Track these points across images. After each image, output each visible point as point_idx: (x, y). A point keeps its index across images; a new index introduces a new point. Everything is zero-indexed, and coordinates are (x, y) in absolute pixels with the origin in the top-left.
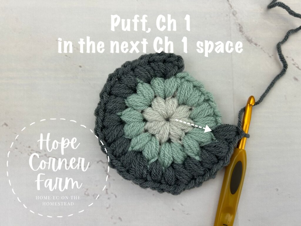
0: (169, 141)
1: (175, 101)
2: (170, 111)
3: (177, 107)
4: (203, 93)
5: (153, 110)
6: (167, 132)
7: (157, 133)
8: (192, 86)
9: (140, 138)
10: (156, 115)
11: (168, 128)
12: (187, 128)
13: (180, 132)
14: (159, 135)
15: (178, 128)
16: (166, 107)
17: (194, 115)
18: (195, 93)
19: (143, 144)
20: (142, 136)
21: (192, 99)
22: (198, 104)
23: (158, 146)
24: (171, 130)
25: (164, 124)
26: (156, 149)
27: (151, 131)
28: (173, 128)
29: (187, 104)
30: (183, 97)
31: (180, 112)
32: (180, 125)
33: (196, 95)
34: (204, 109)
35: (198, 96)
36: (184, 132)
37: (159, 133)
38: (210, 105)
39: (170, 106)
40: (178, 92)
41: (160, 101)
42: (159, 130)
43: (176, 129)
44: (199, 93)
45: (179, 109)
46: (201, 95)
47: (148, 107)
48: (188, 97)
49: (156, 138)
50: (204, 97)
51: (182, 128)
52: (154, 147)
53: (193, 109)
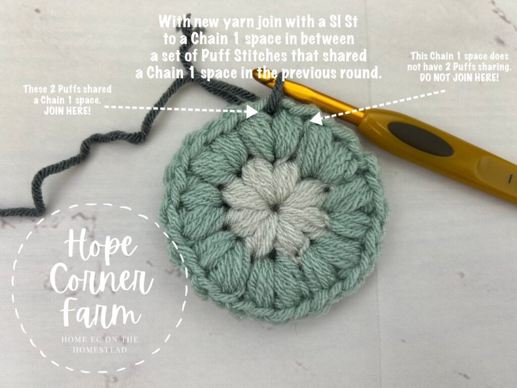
0: (273, 255)
1: (294, 169)
2: (283, 189)
3: (298, 182)
4: (357, 156)
5: (245, 185)
6: (271, 236)
7: (248, 236)
8: (330, 138)
9: (213, 241)
10: (250, 195)
11: (274, 226)
12: (315, 231)
13: (299, 239)
14: (253, 238)
15: (295, 229)
16: (276, 181)
17: (332, 203)
19: (216, 255)
20: (218, 236)
21: (330, 167)
22: (344, 179)
23: (248, 265)
24: (280, 232)
25: (267, 217)
26: (242, 269)
27: (237, 230)
28: (285, 226)
29: (319, 178)
30: (310, 162)
31: (303, 193)
32: (301, 222)
33: (340, 159)
34: (355, 192)
35: (345, 161)
36: (309, 238)
37: (252, 236)
38: (367, 183)
39: (282, 179)
40: (300, 150)
41: (262, 168)
42: (253, 229)
43: (291, 231)
44: (347, 156)
45: (301, 187)
46: (352, 160)
47: (235, 178)
48: (321, 162)
49: (246, 245)
50: (357, 165)
51: (305, 228)
52: (238, 266)
53: (331, 189)
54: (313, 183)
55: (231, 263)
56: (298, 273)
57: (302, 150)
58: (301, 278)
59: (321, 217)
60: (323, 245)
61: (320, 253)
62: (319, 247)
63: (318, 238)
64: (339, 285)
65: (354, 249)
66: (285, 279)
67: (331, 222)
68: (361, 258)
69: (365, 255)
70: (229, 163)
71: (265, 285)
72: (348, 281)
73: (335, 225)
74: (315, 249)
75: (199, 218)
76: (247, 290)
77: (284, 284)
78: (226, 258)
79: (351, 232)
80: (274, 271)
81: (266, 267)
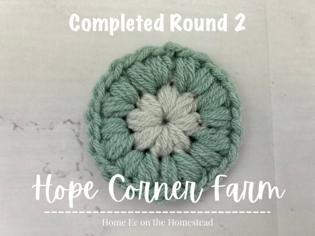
0: (193, 139)
1: (147, 97)
2: (156, 110)
3: (157, 99)
4: (162, 54)
5: (140, 132)
6: (181, 134)
7: (173, 148)
9: (166, 171)
10: (149, 132)
11: (176, 129)
12: (193, 105)
13: (192, 118)
15: (185, 117)
16: (149, 112)
17: (182, 85)
18: (154, 65)
19: (175, 174)
21: (159, 74)
22: (172, 70)
23: (191, 158)
24: (182, 127)
27: (166, 153)
28: (180, 122)
29: (162, 85)
30: (149, 85)
31: (166, 99)
32: (183, 111)
33: (158, 66)
34: (184, 68)
35: (162, 64)
36: (194, 112)
37: (174, 145)
38: (183, 57)
39: (150, 107)
40: (137, 87)
41: (136, 115)
42: (171, 142)
43: (185, 120)
44: (159, 60)
45: (162, 99)
46: (162, 58)
47: (132, 135)
48: (153, 79)
49: (178, 152)
50: (168, 57)
51: (188, 111)
52: (189, 165)
53: (172, 82)
54: (163, 90)
55: (185, 168)
56: (213, 130)
57: (138, 86)
58: (216, 131)
59: (187, 97)
60: (205, 105)
61: (208, 110)
62: (204, 109)
63: (198, 106)
64: (234, 109)
65: (217, 88)
66: (212, 140)
67: (193, 92)
68: (225, 87)
69: (225, 83)
70: (122, 133)
71: (208, 154)
72: (235, 103)
73: (197, 91)
74: (203, 111)
75: (146, 172)
76: (204, 167)
77: (214, 143)
78: (180, 169)
79: (208, 84)
80: (203, 144)
81: (197, 147)
